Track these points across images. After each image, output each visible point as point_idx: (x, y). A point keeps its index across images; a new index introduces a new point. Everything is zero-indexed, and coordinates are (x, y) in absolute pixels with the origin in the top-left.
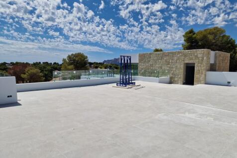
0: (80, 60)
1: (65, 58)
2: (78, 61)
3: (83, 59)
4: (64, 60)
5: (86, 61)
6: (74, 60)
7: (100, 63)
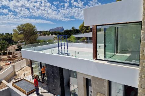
0: (28, 30)
1: (15, 29)
2: (27, 30)
3: (31, 28)
4: (14, 30)
5: (35, 30)
6: (24, 30)
7: (47, 31)
